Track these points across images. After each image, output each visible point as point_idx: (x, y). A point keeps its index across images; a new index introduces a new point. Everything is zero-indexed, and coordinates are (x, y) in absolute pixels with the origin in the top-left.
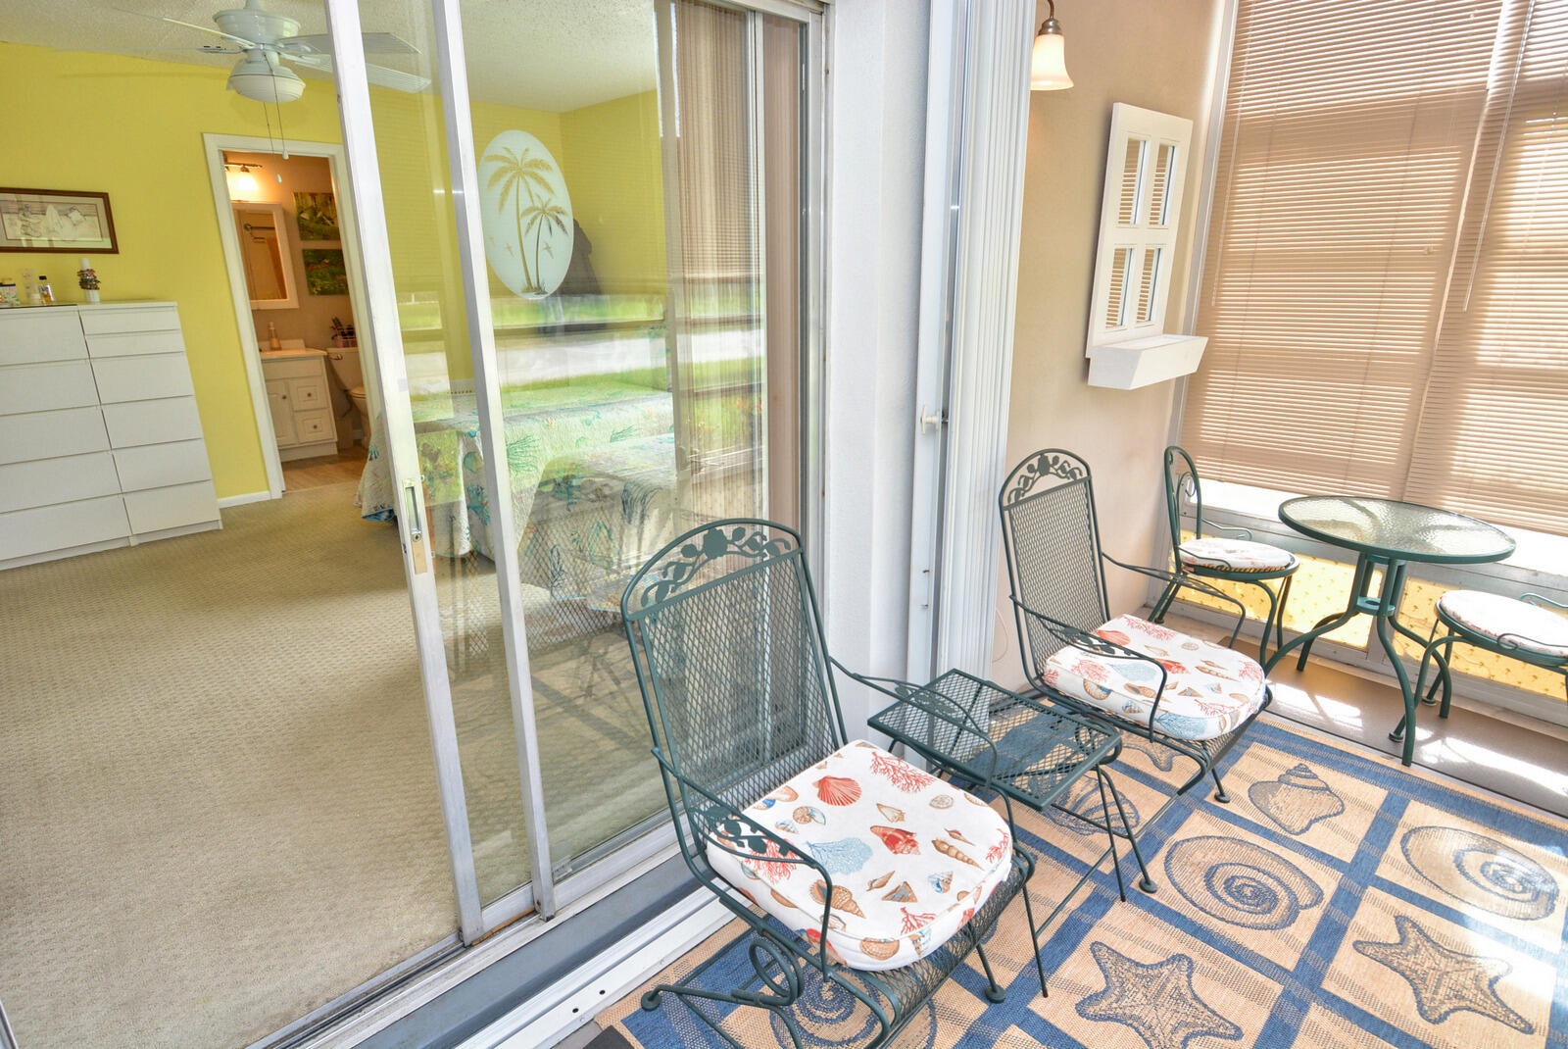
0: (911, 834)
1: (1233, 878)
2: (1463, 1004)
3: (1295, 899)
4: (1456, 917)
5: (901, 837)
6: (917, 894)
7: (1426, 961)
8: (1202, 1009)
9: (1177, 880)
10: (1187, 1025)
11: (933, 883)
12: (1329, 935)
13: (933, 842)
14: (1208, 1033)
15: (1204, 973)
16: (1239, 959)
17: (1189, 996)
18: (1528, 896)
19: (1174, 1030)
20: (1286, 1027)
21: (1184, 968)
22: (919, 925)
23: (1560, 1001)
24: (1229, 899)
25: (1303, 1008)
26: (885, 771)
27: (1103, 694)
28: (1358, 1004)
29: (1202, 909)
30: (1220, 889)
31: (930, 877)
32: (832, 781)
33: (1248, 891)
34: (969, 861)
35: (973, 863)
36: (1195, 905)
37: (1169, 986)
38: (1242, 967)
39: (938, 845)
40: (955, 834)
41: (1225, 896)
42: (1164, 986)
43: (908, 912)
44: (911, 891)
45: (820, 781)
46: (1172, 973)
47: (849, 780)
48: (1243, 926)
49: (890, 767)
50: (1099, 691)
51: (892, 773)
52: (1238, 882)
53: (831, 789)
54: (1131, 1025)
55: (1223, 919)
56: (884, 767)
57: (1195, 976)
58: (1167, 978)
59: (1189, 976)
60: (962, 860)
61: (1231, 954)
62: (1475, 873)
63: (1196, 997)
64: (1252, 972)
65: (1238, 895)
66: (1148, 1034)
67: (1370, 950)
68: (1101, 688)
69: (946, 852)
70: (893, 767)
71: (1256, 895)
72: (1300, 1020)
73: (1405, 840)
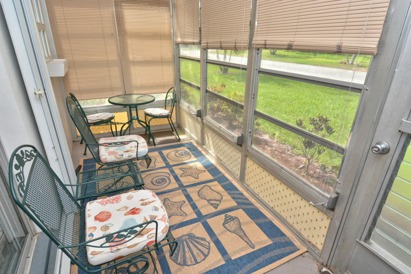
0: (135, 208)
1: (156, 181)
2: (197, 174)
3: (167, 177)
4: (185, 163)
5: (134, 210)
6: (156, 215)
7: (189, 172)
8: (177, 203)
9: (149, 188)
10: (178, 207)
11: (154, 211)
12: (176, 178)
13: (141, 205)
14: (181, 206)
15: (171, 198)
16: (172, 192)
17: (173, 203)
18: (187, 155)
19: (178, 210)
20: (187, 195)
21: (167, 200)
22: (165, 218)
23: (204, 165)
24: (160, 184)
25: (186, 190)
26: (107, 203)
27: (121, 156)
28: (190, 184)
29: (158, 189)
30: (156, 184)
31: (152, 210)
32: (98, 216)
33: (160, 181)
34: (153, 202)
35: (154, 201)
36: (157, 189)
37: (169, 204)
38: (173, 192)
39: (143, 204)
40: (142, 200)
41: (159, 184)
42: (169, 205)
43: (160, 219)
44: (154, 216)
45: (95, 219)
46: (167, 202)
47: (101, 212)
48: (166, 186)
49: (106, 202)
50: (120, 156)
51: (109, 202)
52: (158, 181)
53: (101, 218)
54: (172, 215)
55: (163, 188)
56: (105, 203)
57: (170, 199)
58: (168, 204)
59: (169, 200)
60: (152, 202)
61: (170, 192)
62: (179, 156)
63: (174, 202)
64: (175, 192)
65: (159, 183)
66: (176, 214)
67: (183, 176)
68: (120, 155)
69: (146, 204)
70: (107, 201)
71: (162, 181)
72: (187, 192)
73: (168, 157)
